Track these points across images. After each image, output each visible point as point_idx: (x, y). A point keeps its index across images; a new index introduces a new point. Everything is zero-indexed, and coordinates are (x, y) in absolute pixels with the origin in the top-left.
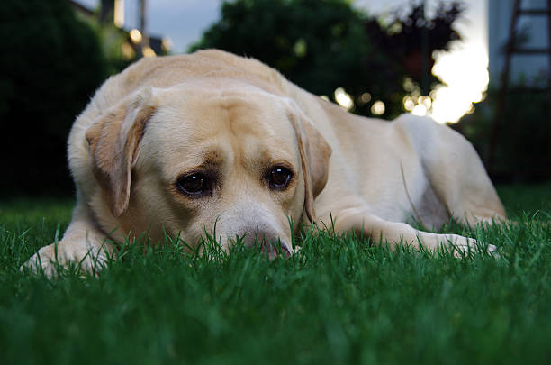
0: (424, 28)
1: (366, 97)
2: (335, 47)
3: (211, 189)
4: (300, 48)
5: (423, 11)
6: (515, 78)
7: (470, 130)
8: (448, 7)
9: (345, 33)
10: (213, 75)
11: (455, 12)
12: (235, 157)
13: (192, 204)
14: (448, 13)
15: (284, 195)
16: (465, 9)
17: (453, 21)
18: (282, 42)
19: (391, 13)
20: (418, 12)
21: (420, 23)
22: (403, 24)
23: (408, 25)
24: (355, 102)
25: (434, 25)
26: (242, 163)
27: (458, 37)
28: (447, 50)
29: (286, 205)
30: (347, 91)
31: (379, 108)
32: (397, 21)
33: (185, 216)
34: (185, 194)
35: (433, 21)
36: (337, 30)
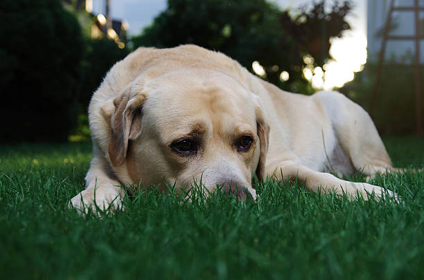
0: (323, 19)
1: (275, 68)
2: (253, 31)
3: (197, 150)
4: (227, 31)
5: (323, 8)
6: (388, 56)
7: (353, 94)
8: (341, 4)
9: (260, 20)
10: (196, 66)
11: (346, 8)
12: (214, 129)
13: (182, 160)
14: (341, 9)
15: (246, 154)
16: (354, 6)
17: (345, 15)
18: (213, 26)
19: (299, 9)
20: (319, 8)
21: (320, 16)
22: (308, 17)
23: (311, 17)
24: (266, 71)
25: (330, 18)
26: (219, 133)
27: (349, 27)
28: (340, 36)
29: (247, 161)
30: (261, 64)
31: (285, 76)
32: (304, 14)
33: (177, 168)
34: (178, 153)
35: (329, 15)
36: (254, 18)
